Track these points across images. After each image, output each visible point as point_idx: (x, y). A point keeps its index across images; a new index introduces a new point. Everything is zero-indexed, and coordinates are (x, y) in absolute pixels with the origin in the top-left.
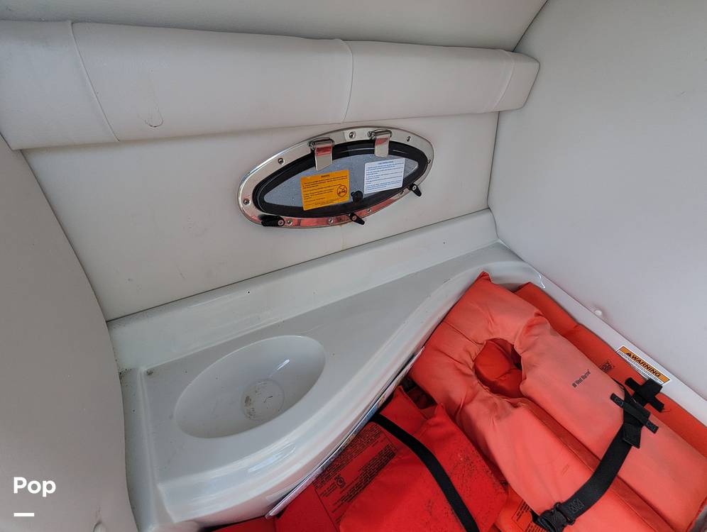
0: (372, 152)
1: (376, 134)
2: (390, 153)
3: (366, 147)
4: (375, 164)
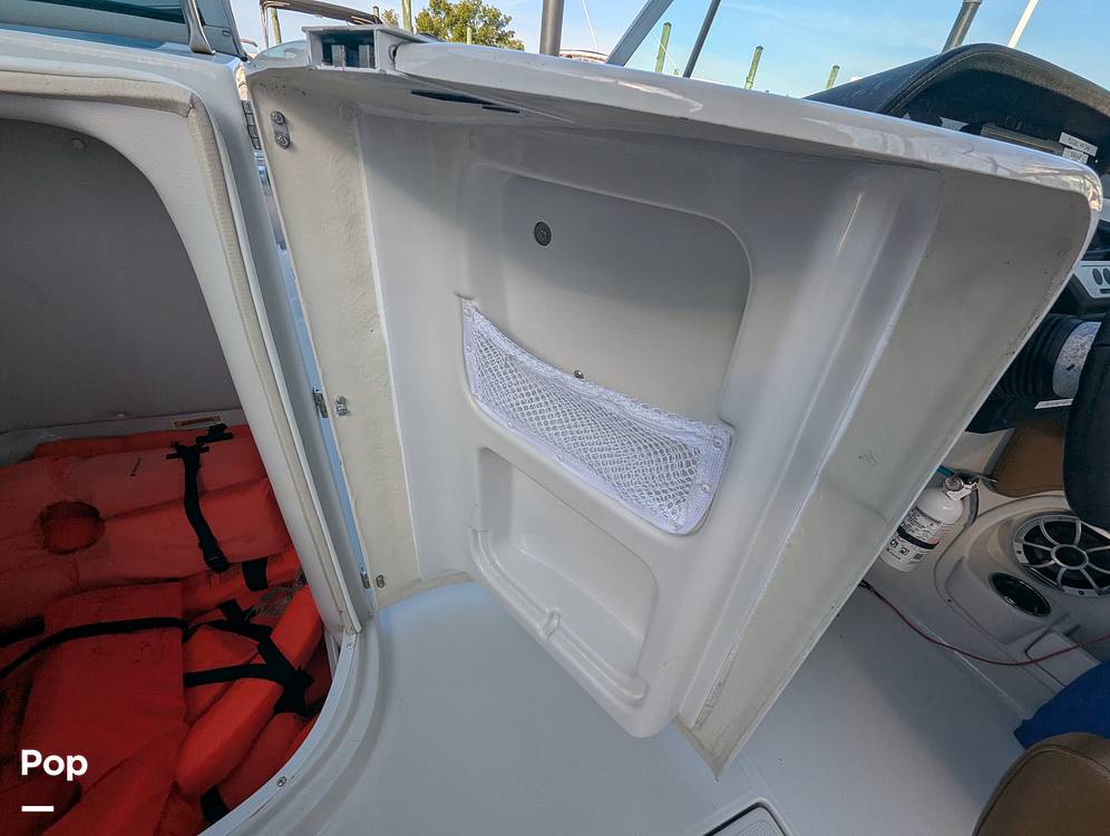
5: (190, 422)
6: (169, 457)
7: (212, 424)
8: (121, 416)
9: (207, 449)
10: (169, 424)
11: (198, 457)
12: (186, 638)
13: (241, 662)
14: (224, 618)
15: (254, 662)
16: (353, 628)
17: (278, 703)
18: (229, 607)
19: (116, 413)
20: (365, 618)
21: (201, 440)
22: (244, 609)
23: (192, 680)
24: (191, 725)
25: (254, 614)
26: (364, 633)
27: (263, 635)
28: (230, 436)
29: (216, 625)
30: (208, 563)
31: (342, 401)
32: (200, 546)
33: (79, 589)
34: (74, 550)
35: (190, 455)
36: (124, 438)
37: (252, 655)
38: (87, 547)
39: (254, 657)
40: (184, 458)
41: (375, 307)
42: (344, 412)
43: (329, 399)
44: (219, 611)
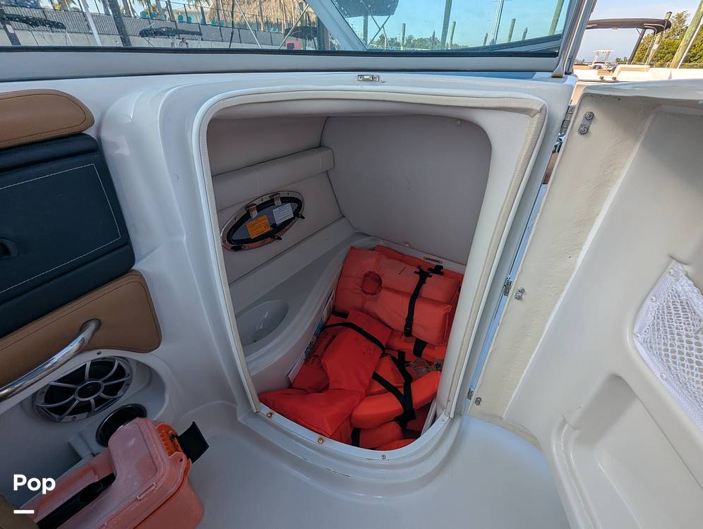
0: (274, 204)
1: (273, 196)
2: (282, 202)
3: (270, 203)
4: (277, 209)
5: (429, 259)
6: (415, 272)
7: (438, 264)
8: (407, 245)
9: (431, 276)
10: (421, 256)
11: (425, 279)
12: (383, 356)
13: (394, 385)
14: (397, 358)
15: (399, 389)
16: (449, 413)
17: (398, 417)
18: (402, 354)
19: (407, 243)
20: (458, 413)
21: (429, 269)
22: (406, 360)
23: (376, 377)
24: (367, 395)
25: (408, 366)
26: (452, 421)
27: (408, 379)
28: (442, 274)
29: (393, 359)
30: (405, 329)
31: (522, 291)
32: (406, 319)
33: (362, 310)
34: (368, 294)
35: (423, 275)
36: (403, 255)
37: (399, 385)
38: (372, 294)
39: (399, 387)
40: (421, 276)
41: (582, 244)
42: (519, 298)
43: (515, 287)
44: (397, 353)
